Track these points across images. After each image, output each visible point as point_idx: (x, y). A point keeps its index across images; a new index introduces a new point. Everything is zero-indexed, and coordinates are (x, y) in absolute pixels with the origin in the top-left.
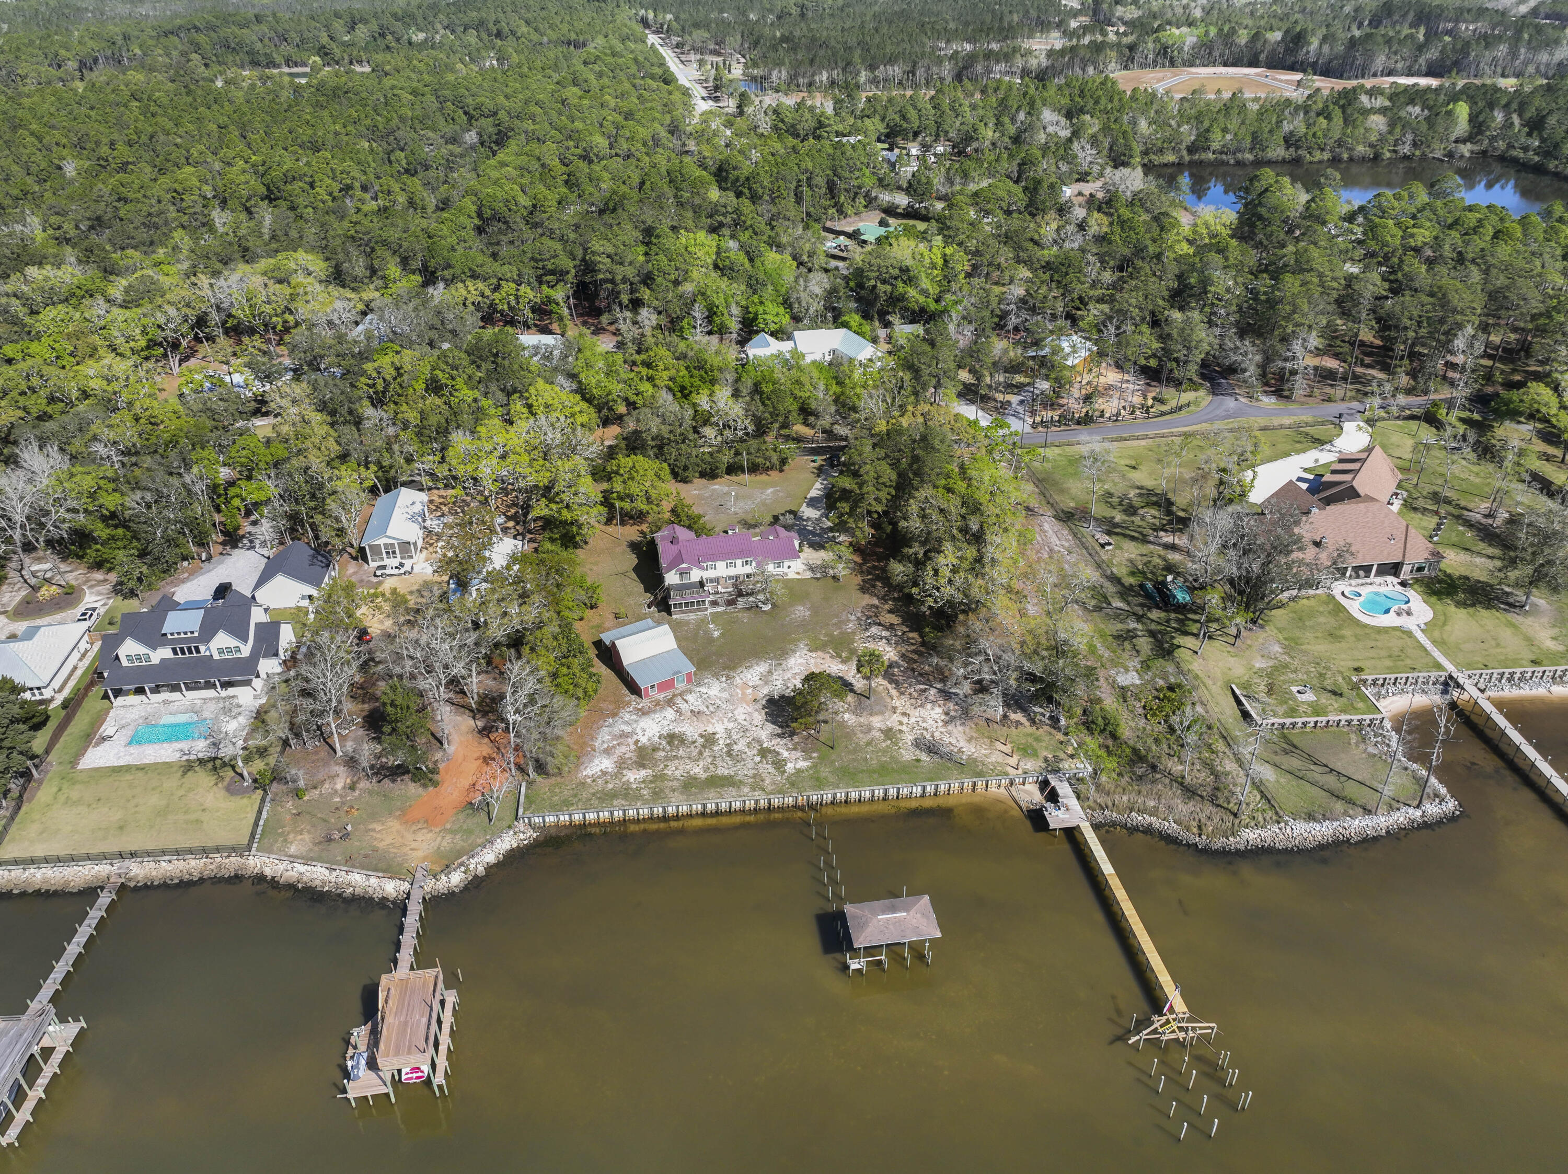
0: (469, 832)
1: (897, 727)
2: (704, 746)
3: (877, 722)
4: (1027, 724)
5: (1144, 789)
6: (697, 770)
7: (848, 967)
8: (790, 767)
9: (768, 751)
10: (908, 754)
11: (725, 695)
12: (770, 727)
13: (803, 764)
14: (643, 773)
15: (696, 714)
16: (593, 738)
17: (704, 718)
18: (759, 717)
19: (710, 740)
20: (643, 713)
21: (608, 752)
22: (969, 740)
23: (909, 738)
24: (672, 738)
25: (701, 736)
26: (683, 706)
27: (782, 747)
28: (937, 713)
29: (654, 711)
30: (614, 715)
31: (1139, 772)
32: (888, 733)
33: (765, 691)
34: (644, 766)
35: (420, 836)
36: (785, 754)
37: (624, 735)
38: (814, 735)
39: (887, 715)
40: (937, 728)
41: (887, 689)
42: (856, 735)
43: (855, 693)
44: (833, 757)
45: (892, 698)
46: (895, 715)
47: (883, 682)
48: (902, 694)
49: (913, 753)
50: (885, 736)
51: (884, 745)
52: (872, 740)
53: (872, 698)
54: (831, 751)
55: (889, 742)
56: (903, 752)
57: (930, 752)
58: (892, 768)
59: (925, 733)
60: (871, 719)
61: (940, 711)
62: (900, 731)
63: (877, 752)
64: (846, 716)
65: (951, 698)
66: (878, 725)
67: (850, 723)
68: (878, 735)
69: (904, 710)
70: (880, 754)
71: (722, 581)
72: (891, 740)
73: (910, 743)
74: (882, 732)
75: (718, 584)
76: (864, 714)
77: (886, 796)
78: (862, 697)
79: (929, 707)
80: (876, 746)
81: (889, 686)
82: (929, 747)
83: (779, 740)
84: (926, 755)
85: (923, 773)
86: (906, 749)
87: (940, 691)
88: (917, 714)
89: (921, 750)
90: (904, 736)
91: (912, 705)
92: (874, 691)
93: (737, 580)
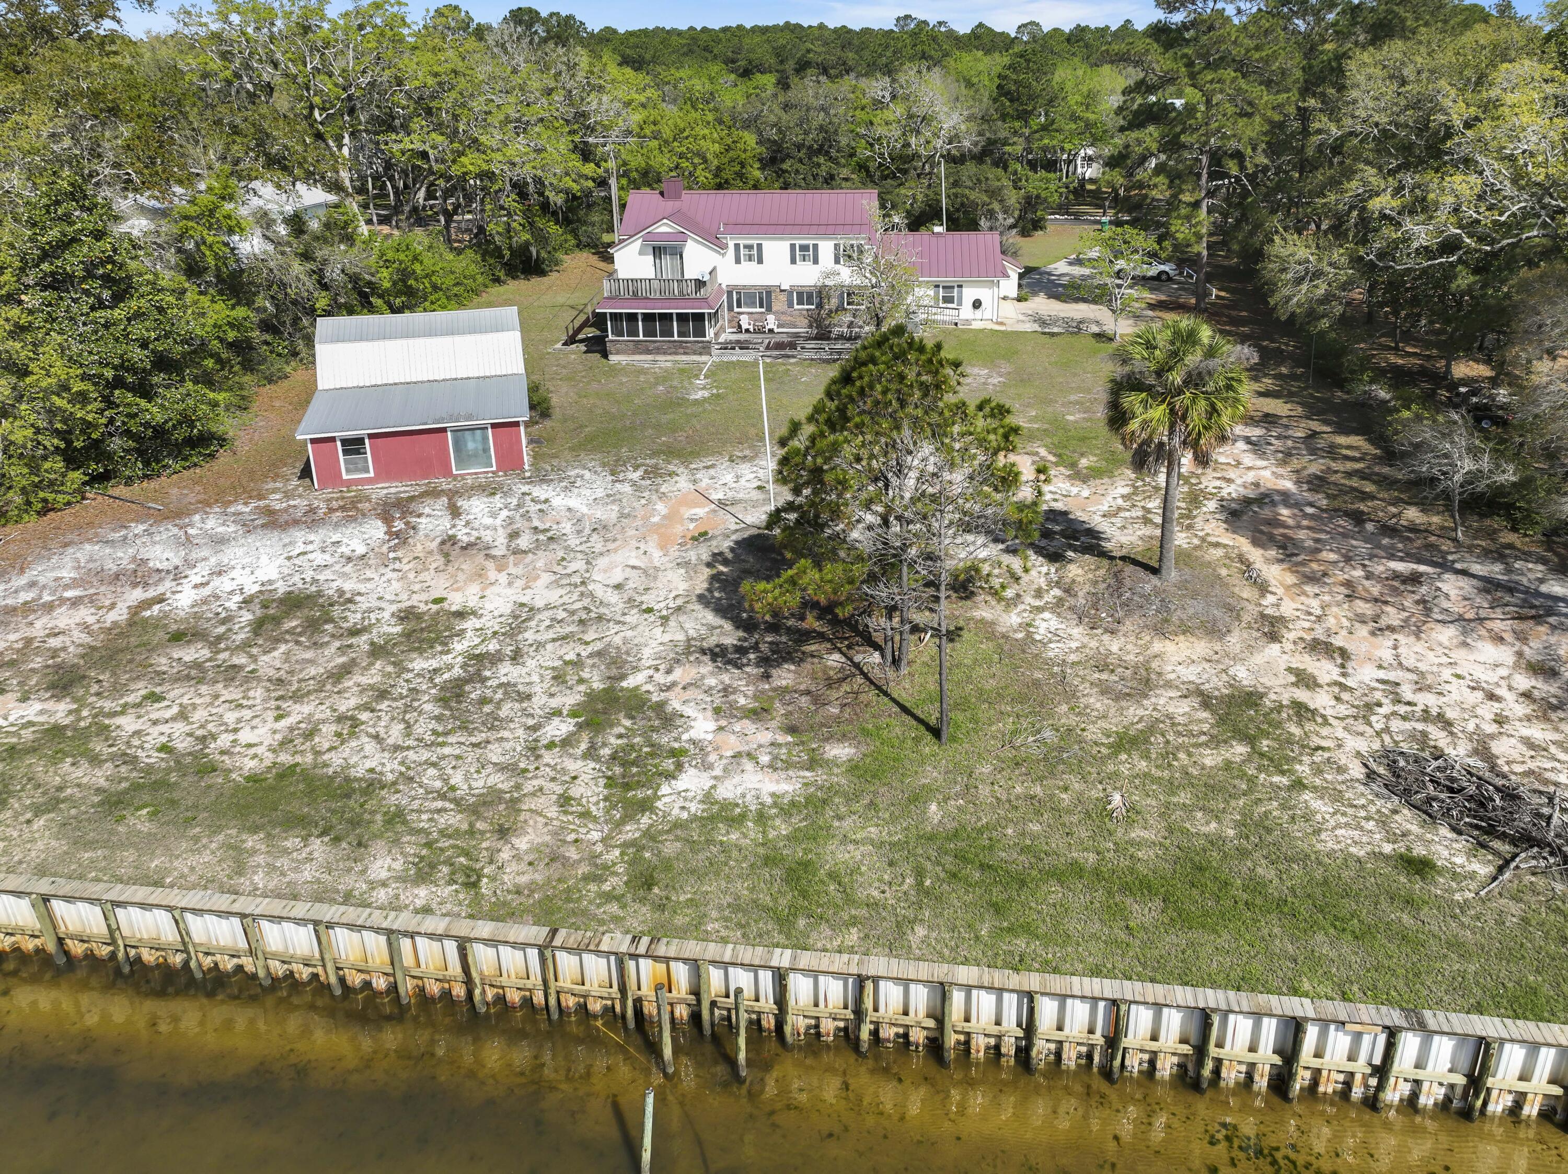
3: (1182, 658)
8: (686, 788)
10: (1350, 825)
12: (698, 622)
19: (428, 632)
20: (276, 522)
23: (1352, 746)
25: (404, 615)
27: (700, 701)
30: (170, 516)
32: (1237, 711)
36: (702, 728)
37: (133, 576)
38: (876, 674)
39: (1235, 641)
40: (1500, 720)
41: (1241, 559)
42: (1071, 695)
43: (1103, 554)
44: (931, 775)
45: (1263, 588)
46: (1276, 647)
47: (1227, 539)
48: (1312, 579)
49: (1383, 822)
50: (1222, 721)
51: (1210, 759)
52: (1152, 728)
53: (1172, 575)
54: (928, 746)
55: (1240, 750)
56: (1321, 807)
57: (1490, 831)
58: (1256, 886)
59: (1438, 736)
60: (1158, 646)
61: (1505, 655)
62: (1301, 711)
63: (1172, 787)
64: (1046, 624)
65: (1550, 612)
66: (1189, 674)
67: (1054, 650)
68: (1182, 709)
69: (1320, 634)
70: (1184, 797)
71: (779, 303)
72: (1251, 740)
73: (1357, 771)
74: (1206, 701)
75: (769, 309)
76: (1128, 625)
77: (1201, 1050)
78: (1129, 569)
79: (1447, 634)
80: (1169, 754)
81: (1256, 555)
82: (1482, 802)
83: (707, 667)
84: (1462, 844)
85: (1455, 945)
86: (1337, 796)
87: (1489, 586)
88: (1387, 655)
89: (1424, 809)
90: (1323, 737)
91: (1361, 619)
92: (1185, 557)
93: (820, 306)
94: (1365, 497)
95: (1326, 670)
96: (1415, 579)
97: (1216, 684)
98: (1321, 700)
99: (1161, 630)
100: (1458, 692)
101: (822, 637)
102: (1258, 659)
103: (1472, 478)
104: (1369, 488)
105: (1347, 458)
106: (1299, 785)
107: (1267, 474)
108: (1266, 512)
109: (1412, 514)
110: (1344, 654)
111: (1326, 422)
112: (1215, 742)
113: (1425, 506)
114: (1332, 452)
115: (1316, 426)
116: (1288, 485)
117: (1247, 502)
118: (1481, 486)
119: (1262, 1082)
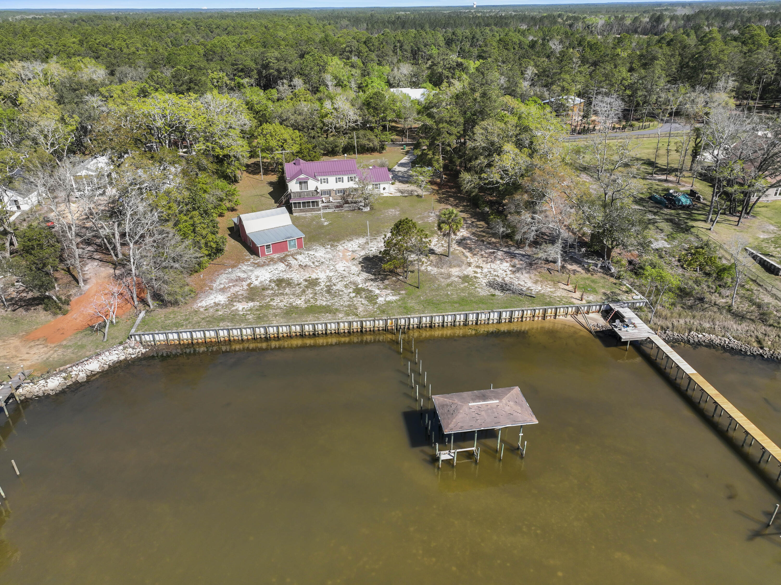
0: (82, 347)
1: (472, 274)
2: (307, 287)
3: (455, 271)
4: (583, 272)
5: (698, 314)
6: (299, 302)
7: (437, 459)
8: (381, 300)
9: (363, 290)
10: (484, 292)
11: (330, 256)
12: (365, 275)
13: (391, 298)
14: (251, 304)
15: (303, 267)
16: (213, 281)
17: (310, 270)
18: (356, 269)
19: (313, 283)
20: (259, 265)
21: (223, 290)
22: (536, 282)
23: (484, 281)
24: (280, 282)
25: (306, 280)
26: (293, 262)
27: (374, 288)
28: (506, 265)
29: (268, 265)
30: (233, 266)
31: (689, 303)
32: (465, 278)
33: (363, 253)
34: (253, 300)
35: (34, 350)
36: (377, 292)
37: (240, 280)
38: (403, 280)
39: (463, 267)
40: (506, 275)
41: (462, 252)
42: (438, 279)
43: (436, 254)
44: (419, 294)
45: (467, 257)
46: (470, 268)
47: (459, 248)
48: (475, 255)
49: (488, 291)
50: (463, 280)
51: (462, 286)
52: (452, 283)
53: (451, 256)
54: (417, 290)
55: (467, 284)
56: (479, 290)
57: (503, 290)
58: (471, 300)
59: (497, 278)
60: (450, 270)
61: (508, 264)
62: (476, 277)
63: (457, 290)
64: (429, 268)
65: (516, 256)
66: (456, 274)
67: (432, 273)
68: (456, 279)
69: (478, 264)
70: (459, 291)
71: (333, 194)
72: (468, 282)
73: (485, 285)
74: (460, 277)
75: (330, 196)
76: (444, 267)
77: (466, 320)
78: (442, 256)
79: (498, 262)
80: (456, 286)
81: (464, 251)
82: (502, 286)
83: (372, 283)
84: (499, 292)
85: (498, 303)
86: (482, 288)
87: (506, 252)
88: (489, 267)
89: (494, 288)
90: (479, 280)
91: (483, 261)
92: (452, 253)
93: (344, 193)
94: (484, 236)
95: (479, 270)
96: (494, 253)
97: (461, 275)
98: (478, 275)
99: (450, 267)
100: (501, 271)
101: (389, 275)
102: (468, 270)
103: (503, 232)
104: (484, 234)
105: (480, 228)
106: (476, 288)
107: (465, 233)
108: (465, 242)
109: (493, 240)
110: (482, 267)
111: (475, 219)
112: (462, 283)
113: (496, 238)
114: (477, 226)
115: (473, 220)
116: (468, 235)
117: (461, 240)
118: (504, 234)
119: (474, 324)
